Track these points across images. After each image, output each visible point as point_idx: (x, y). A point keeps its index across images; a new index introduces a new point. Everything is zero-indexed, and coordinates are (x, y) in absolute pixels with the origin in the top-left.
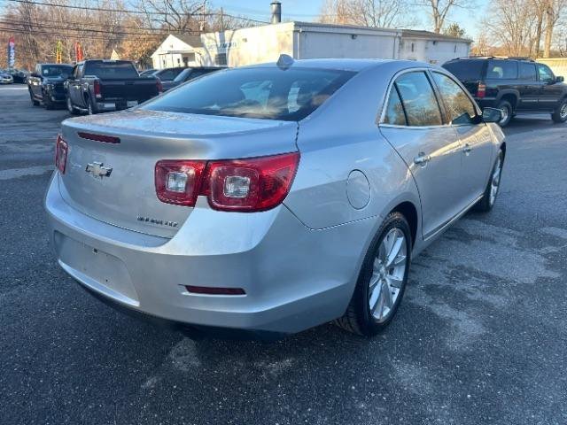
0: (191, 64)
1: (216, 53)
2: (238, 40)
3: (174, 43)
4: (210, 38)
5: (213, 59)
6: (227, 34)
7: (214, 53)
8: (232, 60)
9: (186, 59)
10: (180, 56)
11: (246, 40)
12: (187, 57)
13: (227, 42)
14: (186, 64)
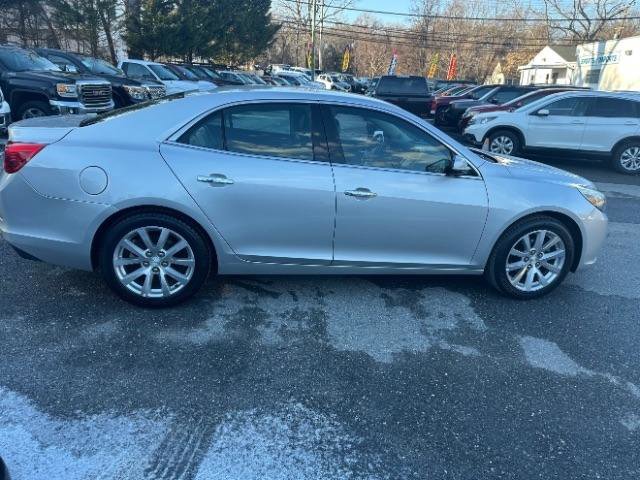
0: (560, 81)
1: (590, 68)
2: (620, 52)
3: (549, 56)
4: (586, 50)
5: (584, 76)
6: (609, 44)
7: (586, 68)
8: (606, 77)
9: (555, 76)
10: (550, 72)
11: (630, 53)
12: (557, 73)
13: (606, 55)
14: (555, 82)
